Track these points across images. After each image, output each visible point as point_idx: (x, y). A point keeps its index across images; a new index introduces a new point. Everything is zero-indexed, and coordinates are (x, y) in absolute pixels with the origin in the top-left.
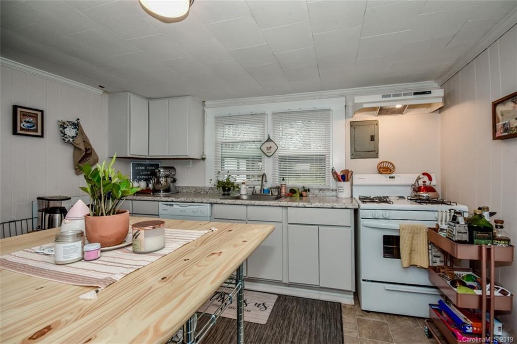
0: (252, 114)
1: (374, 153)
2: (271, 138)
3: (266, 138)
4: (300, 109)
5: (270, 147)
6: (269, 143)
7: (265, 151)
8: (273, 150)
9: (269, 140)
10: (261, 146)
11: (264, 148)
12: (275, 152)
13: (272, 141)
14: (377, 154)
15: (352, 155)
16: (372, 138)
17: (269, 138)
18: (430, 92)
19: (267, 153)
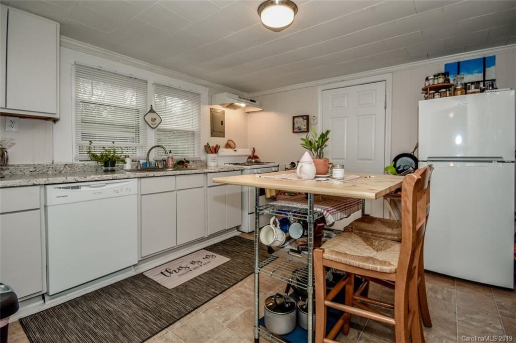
0: (130, 77)
1: (222, 134)
2: (154, 108)
3: (149, 109)
4: (180, 87)
5: (155, 119)
6: (153, 114)
7: (150, 122)
8: (157, 122)
9: (152, 111)
10: (145, 116)
11: (149, 118)
12: (159, 124)
13: (155, 112)
14: (224, 134)
15: (211, 133)
16: (222, 123)
17: (152, 108)
18: (255, 102)
19: (150, 125)
